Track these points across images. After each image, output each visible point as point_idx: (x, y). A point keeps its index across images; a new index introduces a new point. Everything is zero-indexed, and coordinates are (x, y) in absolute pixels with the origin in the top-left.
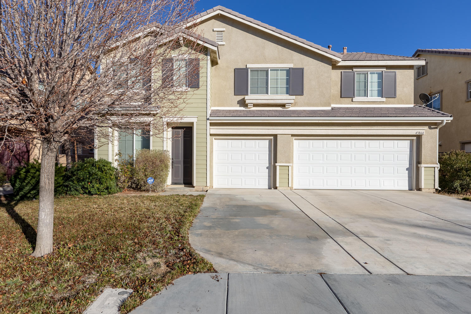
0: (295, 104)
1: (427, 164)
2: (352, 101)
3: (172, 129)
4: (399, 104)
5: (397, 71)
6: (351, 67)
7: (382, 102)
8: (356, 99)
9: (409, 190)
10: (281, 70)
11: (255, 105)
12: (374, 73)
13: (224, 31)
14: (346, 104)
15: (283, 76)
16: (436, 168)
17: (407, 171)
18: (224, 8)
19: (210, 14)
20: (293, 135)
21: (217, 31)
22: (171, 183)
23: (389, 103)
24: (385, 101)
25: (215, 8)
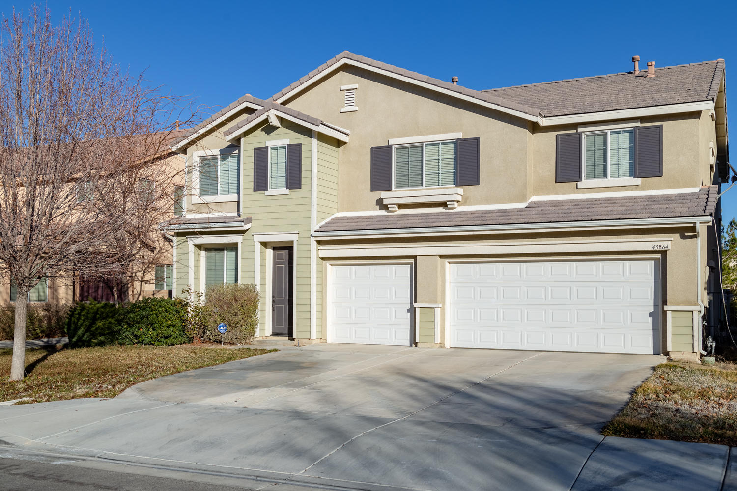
0: (465, 201)
1: (678, 304)
2: (577, 188)
3: (273, 250)
4: (670, 187)
5: (665, 124)
6: (575, 126)
7: (636, 187)
8: (584, 183)
9: (655, 355)
10: (443, 144)
11: (401, 206)
12: (619, 132)
13: (356, 89)
14: (566, 195)
15: (448, 153)
16: (696, 314)
17: (651, 319)
18: (351, 55)
19: (331, 66)
20: (441, 257)
21: (347, 90)
22: (271, 334)
23: (649, 188)
24: (640, 184)
25: (338, 57)
